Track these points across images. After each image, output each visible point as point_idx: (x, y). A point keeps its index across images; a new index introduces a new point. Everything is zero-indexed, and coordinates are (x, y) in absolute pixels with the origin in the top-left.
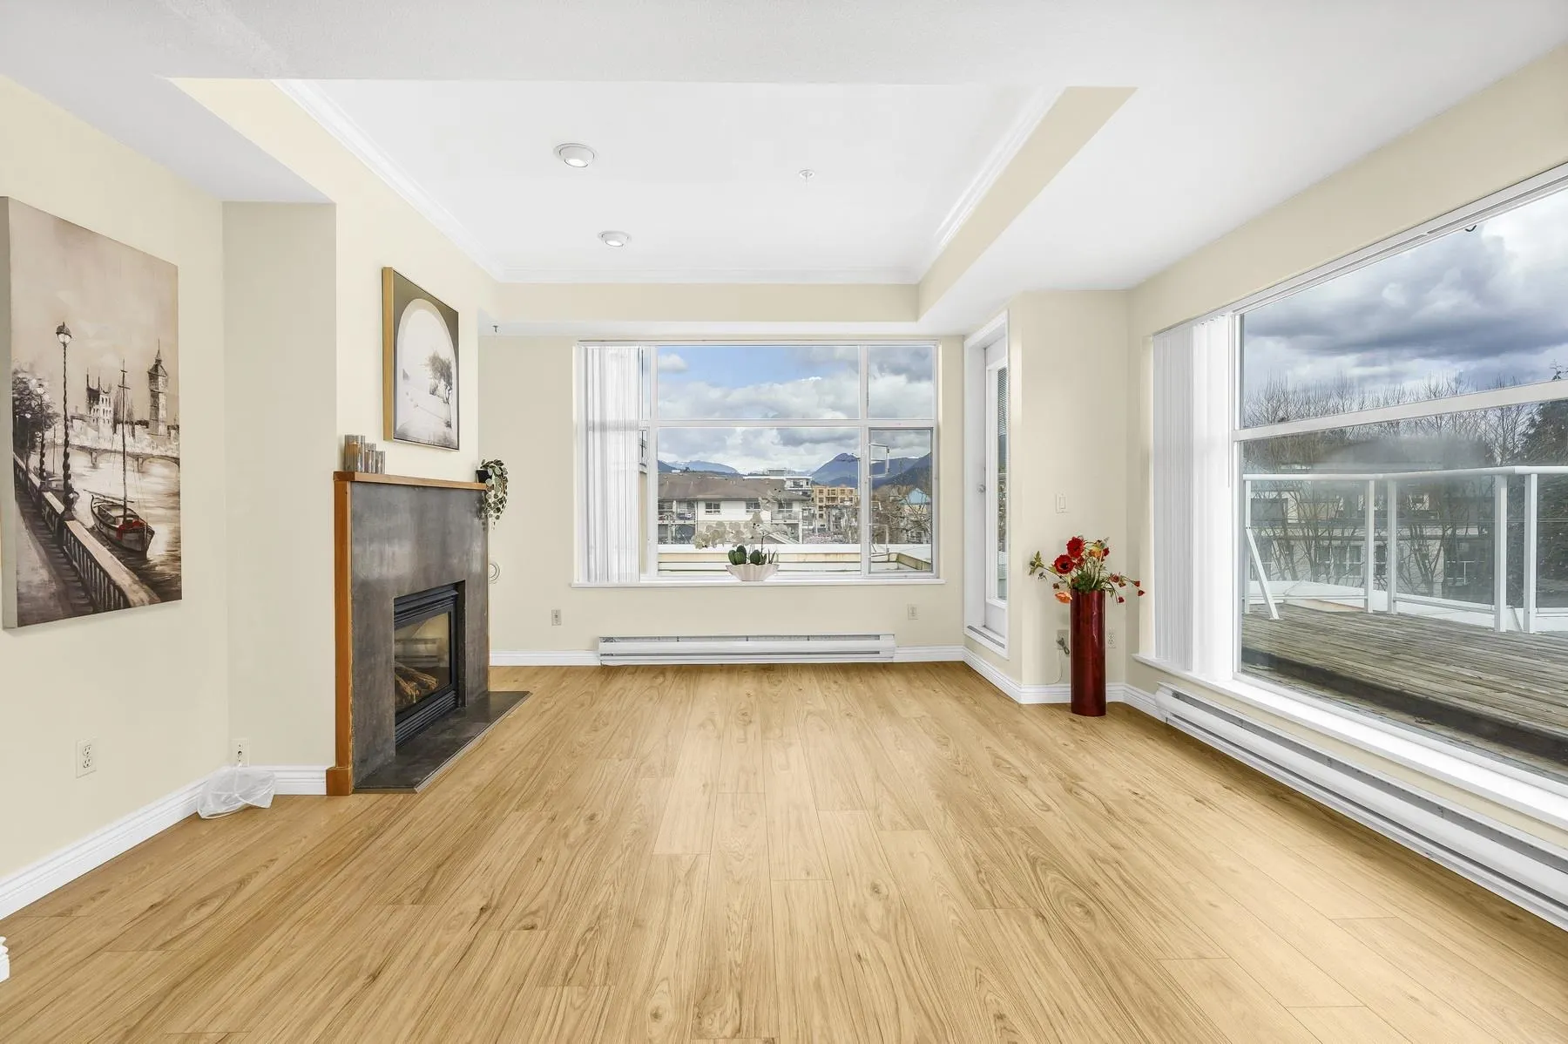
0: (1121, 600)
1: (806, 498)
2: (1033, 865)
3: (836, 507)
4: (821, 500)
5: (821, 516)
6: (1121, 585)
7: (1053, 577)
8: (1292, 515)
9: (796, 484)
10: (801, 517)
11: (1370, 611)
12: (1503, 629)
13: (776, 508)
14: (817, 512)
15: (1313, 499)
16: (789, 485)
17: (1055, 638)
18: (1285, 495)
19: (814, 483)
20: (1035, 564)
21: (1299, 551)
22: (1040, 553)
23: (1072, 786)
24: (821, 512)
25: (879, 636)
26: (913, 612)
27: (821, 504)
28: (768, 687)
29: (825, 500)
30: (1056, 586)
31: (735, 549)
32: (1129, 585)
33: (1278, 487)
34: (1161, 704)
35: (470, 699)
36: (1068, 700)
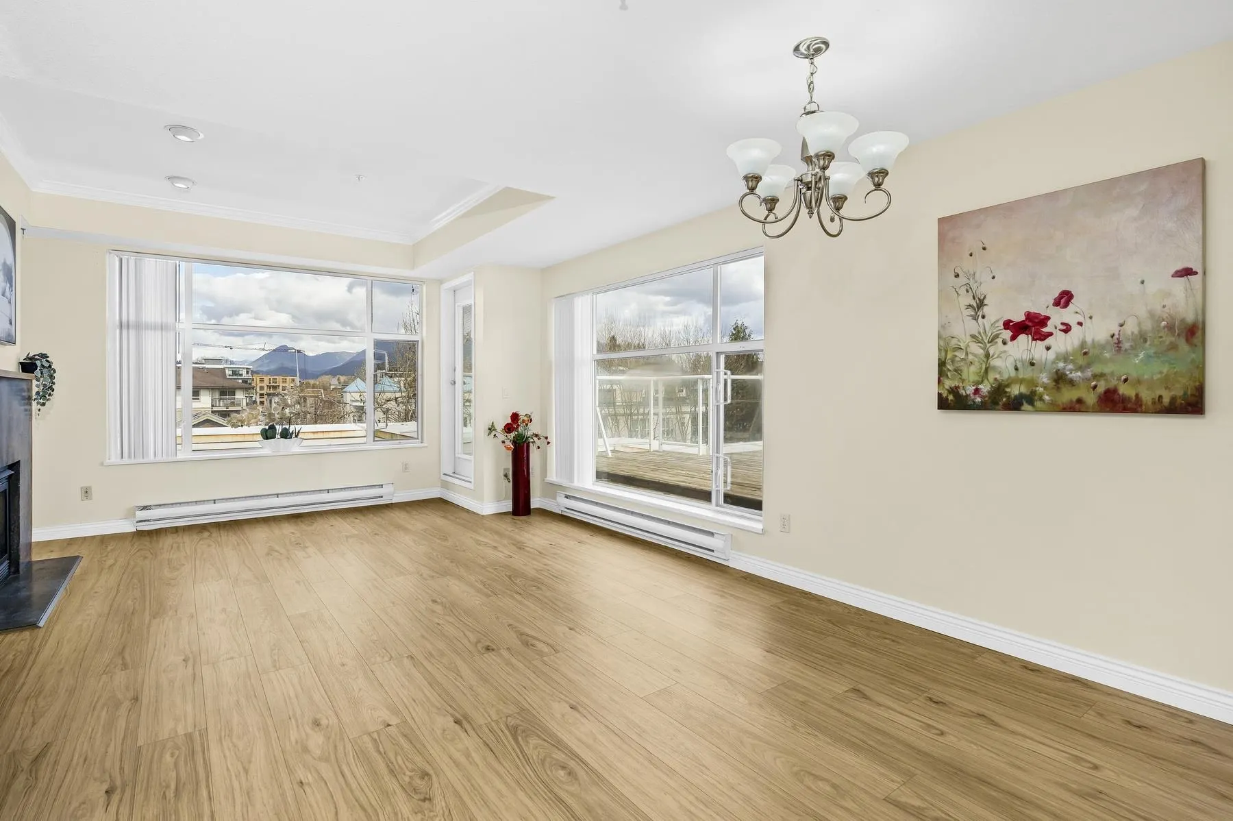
0: (539, 448)
1: (247, 386)
2: (510, 578)
3: (278, 394)
4: (262, 388)
5: (262, 403)
6: (539, 439)
7: (502, 437)
8: (619, 399)
9: (235, 373)
10: (244, 404)
11: (652, 450)
12: (701, 454)
13: (217, 396)
14: (258, 400)
15: (629, 391)
16: (228, 372)
17: (502, 474)
18: (615, 387)
19: (253, 373)
20: (491, 429)
21: (622, 420)
22: (495, 423)
23: (520, 546)
24: (262, 400)
25: (382, 485)
26: (406, 467)
27: (262, 392)
28: (304, 527)
29: (266, 388)
30: (503, 442)
31: (267, 427)
32: (543, 438)
33: (611, 383)
34: (559, 504)
35: (22, 568)
36: (511, 510)
